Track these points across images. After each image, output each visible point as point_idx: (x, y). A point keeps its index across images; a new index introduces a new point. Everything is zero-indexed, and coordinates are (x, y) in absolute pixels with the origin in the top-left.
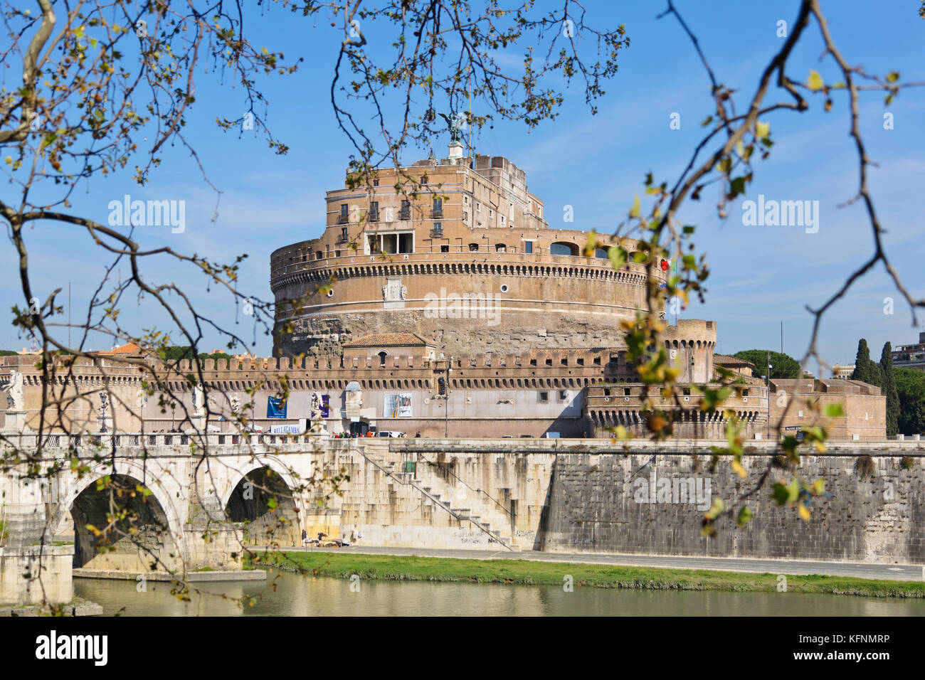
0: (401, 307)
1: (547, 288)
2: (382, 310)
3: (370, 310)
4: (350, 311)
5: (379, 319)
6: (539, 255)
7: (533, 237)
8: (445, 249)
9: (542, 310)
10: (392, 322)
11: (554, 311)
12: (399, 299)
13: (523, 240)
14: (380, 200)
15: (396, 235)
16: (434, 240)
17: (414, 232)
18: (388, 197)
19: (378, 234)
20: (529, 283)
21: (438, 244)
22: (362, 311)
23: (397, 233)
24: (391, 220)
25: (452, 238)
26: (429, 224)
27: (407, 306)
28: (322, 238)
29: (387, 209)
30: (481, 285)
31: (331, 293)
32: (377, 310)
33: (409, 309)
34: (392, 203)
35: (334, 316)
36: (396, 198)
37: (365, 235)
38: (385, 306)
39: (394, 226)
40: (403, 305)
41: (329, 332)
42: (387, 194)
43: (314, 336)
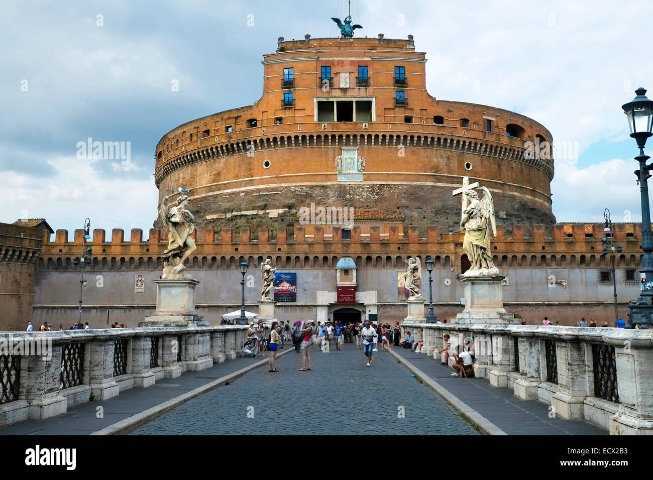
0: (359, 180)
1: (504, 169)
2: (335, 183)
3: (320, 183)
4: (294, 184)
5: (331, 193)
6: (498, 135)
7: (492, 116)
8: (408, 120)
9: (501, 191)
10: (348, 196)
11: (511, 193)
12: (357, 172)
13: (484, 117)
14: (334, 64)
15: (352, 102)
16: (397, 109)
17: (374, 100)
18: (343, 62)
19: (331, 100)
20: (490, 162)
21: (401, 114)
22: (309, 184)
23: (354, 100)
24: (348, 86)
25: (417, 108)
26: (392, 92)
27: (364, 180)
28: (257, 105)
29: (342, 75)
30: (446, 160)
31: (267, 164)
32: (329, 183)
33: (368, 183)
34: (348, 67)
35: (273, 189)
36: (352, 63)
37: (315, 101)
38: (339, 178)
39: (349, 93)
40: (361, 178)
41: (265, 207)
42: (342, 59)
43: (243, 213)
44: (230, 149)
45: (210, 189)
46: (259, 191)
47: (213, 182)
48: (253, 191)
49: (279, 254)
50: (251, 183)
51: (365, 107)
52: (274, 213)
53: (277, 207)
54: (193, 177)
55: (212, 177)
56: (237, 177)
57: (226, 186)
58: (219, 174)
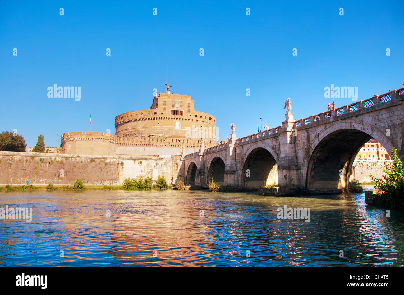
3: (171, 129)
4: (165, 129)
5: (173, 131)
6: (207, 120)
10: (177, 132)
13: (205, 116)
14: (175, 101)
17: (183, 110)
19: (174, 110)
20: (206, 126)
21: (189, 114)
22: (169, 129)
23: (179, 110)
25: (192, 113)
26: (187, 109)
29: (177, 104)
30: (197, 125)
31: (159, 123)
32: (173, 129)
33: (182, 129)
34: (178, 102)
35: (160, 130)
36: (179, 102)
37: (171, 110)
38: (176, 128)
39: (178, 108)
40: (180, 128)
41: (159, 134)
42: (177, 100)
43: (153, 135)
44: (149, 119)
45: (143, 128)
46: (157, 130)
47: (144, 126)
48: (155, 130)
49: (170, 145)
50: (155, 128)
51: (181, 112)
52: (161, 135)
53: (161, 134)
54: (137, 125)
55: (143, 126)
56: (151, 126)
57: (148, 128)
58: (145, 125)
